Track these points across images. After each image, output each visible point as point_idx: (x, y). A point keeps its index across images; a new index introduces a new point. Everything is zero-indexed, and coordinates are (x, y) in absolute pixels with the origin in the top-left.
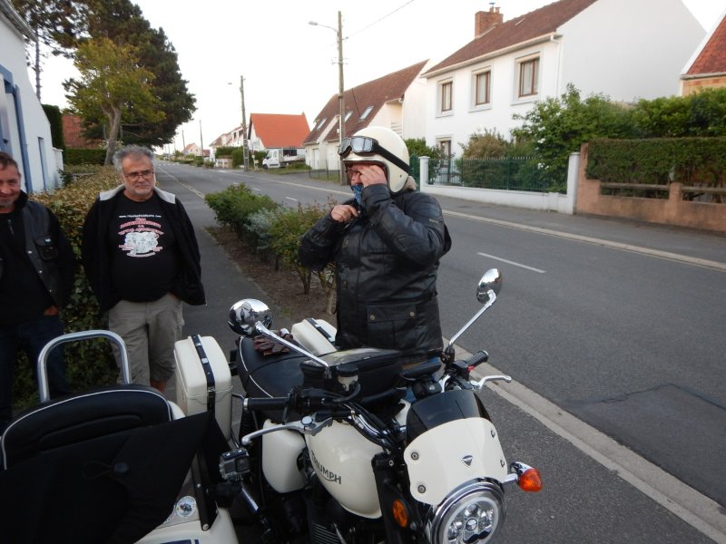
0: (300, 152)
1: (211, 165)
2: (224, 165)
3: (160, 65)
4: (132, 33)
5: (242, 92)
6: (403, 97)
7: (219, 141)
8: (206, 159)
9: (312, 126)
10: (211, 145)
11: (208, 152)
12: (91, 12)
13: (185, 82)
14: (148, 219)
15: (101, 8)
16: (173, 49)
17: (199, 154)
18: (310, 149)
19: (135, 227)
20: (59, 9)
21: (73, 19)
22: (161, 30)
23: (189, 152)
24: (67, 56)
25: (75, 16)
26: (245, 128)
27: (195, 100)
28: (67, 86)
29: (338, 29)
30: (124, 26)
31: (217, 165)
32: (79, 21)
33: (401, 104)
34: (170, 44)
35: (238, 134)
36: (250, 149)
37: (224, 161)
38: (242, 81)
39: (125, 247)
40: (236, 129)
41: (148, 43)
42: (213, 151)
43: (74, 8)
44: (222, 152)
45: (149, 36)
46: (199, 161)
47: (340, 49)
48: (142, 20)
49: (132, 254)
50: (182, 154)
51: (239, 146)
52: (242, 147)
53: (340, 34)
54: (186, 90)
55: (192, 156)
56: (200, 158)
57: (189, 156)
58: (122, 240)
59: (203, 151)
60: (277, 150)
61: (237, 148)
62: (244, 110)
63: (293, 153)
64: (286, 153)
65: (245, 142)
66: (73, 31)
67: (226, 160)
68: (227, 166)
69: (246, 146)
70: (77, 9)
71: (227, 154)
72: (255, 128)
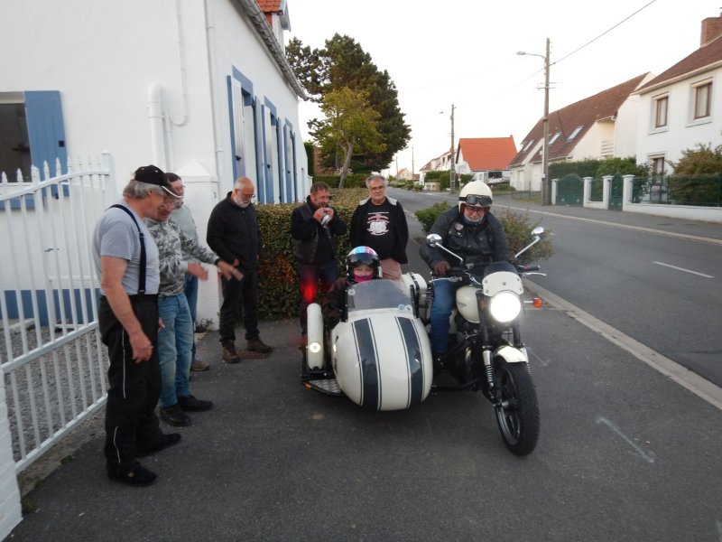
0: (505, 174)
1: (420, 189)
2: (431, 188)
3: (383, 103)
4: (362, 77)
5: (452, 119)
6: (616, 114)
7: (429, 165)
8: (415, 183)
9: (519, 148)
10: (421, 170)
11: (418, 176)
12: (333, 64)
13: (403, 115)
14: (382, 215)
15: (341, 60)
16: (394, 87)
17: (410, 178)
18: (515, 171)
19: (375, 219)
20: (310, 63)
21: (320, 71)
22: (386, 72)
23: (401, 177)
24: (313, 100)
25: (320, 68)
26: (453, 153)
27: (410, 130)
28: (310, 124)
29: (545, 56)
30: (358, 72)
31: (425, 188)
32: (324, 71)
33: (613, 122)
34: (392, 83)
35: (446, 159)
36: (457, 172)
37: (433, 185)
38: (453, 109)
39: (370, 230)
40: (445, 154)
41: (375, 85)
42: (422, 175)
43: (321, 61)
44: (431, 176)
45: (376, 78)
46: (410, 185)
47: (547, 74)
48: (371, 66)
49: (374, 233)
50: (395, 179)
51: (447, 170)
52: (449, 171)
53: (547, 60)
54: (403, 122)
55: (404, 180)
56: (411, 182)
57: (400, 181)
58: (369, 226)
59: (414, 175)
60: (482, 173)
61: (444, 172)
62: (453, 137)
63: (498, 175)
64: (491, 175)
65: (453, 166)
66: (318, 80)
67: (434, 184)
68: (435, 189)
69: (453, 170)
70: (323, 62)
71: (435, 178)
72: (463, 153)
